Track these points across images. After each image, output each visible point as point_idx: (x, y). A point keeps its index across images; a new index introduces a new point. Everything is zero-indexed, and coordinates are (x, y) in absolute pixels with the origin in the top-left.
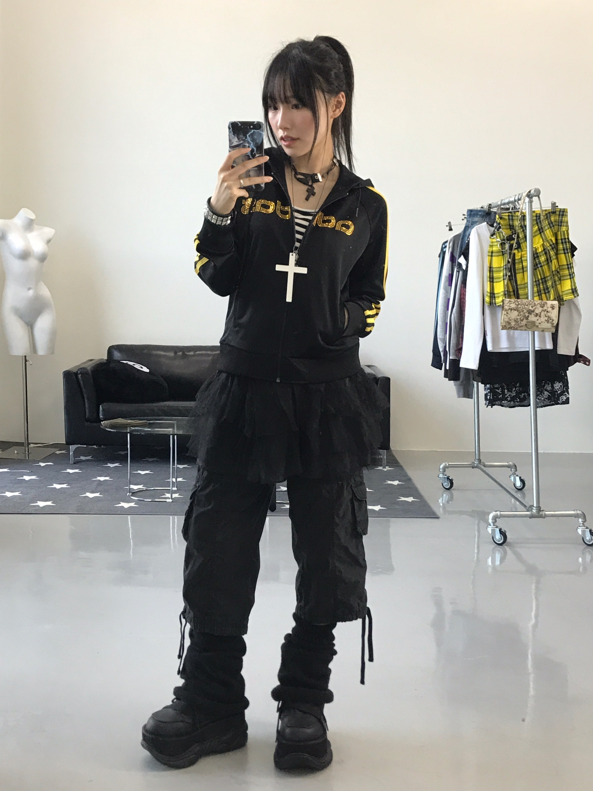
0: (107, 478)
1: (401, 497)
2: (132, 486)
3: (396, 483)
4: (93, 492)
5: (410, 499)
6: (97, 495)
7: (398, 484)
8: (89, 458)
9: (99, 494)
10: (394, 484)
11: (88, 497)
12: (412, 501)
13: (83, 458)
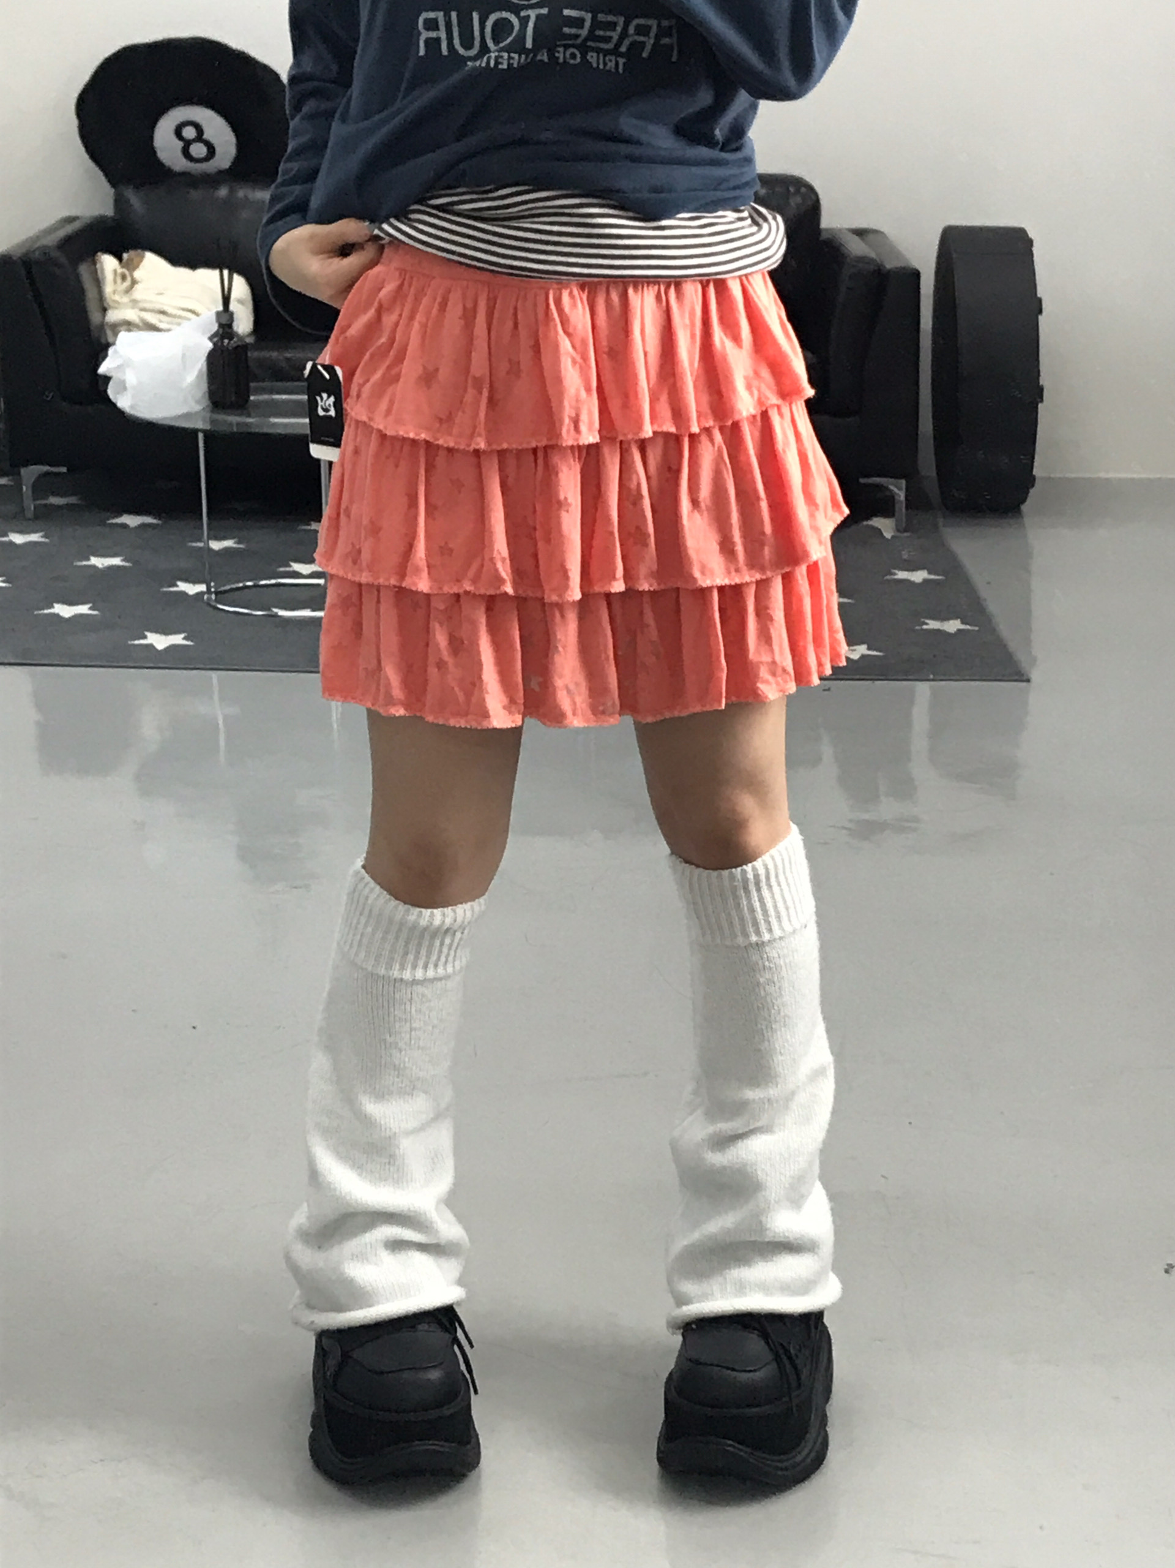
0: (116, 561)
1: (927, 621)
2: (183, 587)
3: (919, 576)
4: (71, 603)
5: (953, 626)
6: (84, 609)
7: (925, 581)
8: (72, 500)
9: (90, 609)
10: (912, 579)
11: (58, 615)
12: (959, 631)
13: (54, 500)
